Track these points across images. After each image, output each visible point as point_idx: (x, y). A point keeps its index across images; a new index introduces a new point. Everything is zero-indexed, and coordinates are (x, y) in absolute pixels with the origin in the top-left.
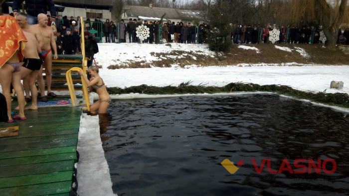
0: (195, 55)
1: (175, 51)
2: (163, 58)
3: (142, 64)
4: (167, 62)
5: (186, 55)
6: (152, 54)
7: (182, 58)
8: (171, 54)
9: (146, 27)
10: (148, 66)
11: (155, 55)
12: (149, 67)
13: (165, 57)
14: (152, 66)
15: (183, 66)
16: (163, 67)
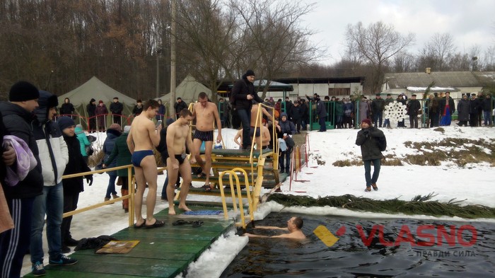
0: (490, 146)
1: (450, 140)
2: (427, 150)
3: (387, 159)
4: (433, 157)
5: (470, 145)
6: (408, 144)
7: (462, 152)
8: (442, 144)
9: (401, 103)
10: (398, 163)
11: (412, 146)
12: (400, 164)
13: (429, 148)
14: (405, 163)
15: (462, 165)
16: (424, 165)
